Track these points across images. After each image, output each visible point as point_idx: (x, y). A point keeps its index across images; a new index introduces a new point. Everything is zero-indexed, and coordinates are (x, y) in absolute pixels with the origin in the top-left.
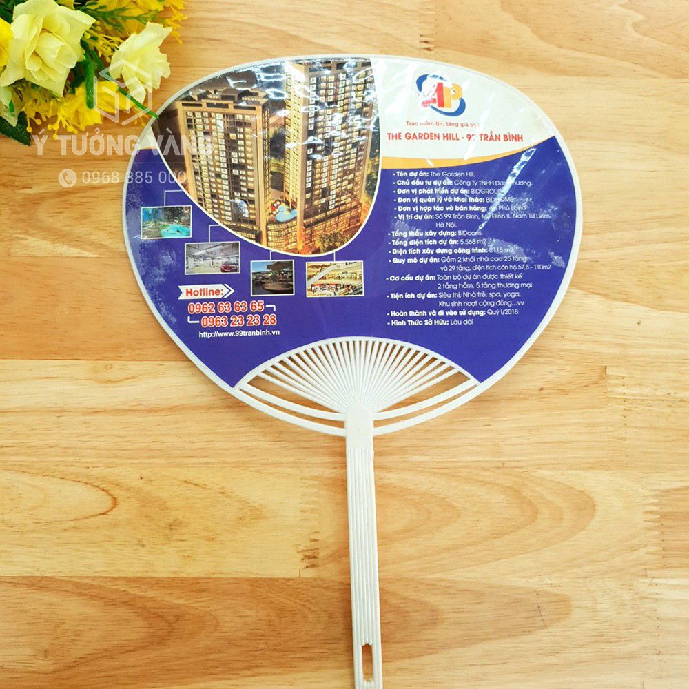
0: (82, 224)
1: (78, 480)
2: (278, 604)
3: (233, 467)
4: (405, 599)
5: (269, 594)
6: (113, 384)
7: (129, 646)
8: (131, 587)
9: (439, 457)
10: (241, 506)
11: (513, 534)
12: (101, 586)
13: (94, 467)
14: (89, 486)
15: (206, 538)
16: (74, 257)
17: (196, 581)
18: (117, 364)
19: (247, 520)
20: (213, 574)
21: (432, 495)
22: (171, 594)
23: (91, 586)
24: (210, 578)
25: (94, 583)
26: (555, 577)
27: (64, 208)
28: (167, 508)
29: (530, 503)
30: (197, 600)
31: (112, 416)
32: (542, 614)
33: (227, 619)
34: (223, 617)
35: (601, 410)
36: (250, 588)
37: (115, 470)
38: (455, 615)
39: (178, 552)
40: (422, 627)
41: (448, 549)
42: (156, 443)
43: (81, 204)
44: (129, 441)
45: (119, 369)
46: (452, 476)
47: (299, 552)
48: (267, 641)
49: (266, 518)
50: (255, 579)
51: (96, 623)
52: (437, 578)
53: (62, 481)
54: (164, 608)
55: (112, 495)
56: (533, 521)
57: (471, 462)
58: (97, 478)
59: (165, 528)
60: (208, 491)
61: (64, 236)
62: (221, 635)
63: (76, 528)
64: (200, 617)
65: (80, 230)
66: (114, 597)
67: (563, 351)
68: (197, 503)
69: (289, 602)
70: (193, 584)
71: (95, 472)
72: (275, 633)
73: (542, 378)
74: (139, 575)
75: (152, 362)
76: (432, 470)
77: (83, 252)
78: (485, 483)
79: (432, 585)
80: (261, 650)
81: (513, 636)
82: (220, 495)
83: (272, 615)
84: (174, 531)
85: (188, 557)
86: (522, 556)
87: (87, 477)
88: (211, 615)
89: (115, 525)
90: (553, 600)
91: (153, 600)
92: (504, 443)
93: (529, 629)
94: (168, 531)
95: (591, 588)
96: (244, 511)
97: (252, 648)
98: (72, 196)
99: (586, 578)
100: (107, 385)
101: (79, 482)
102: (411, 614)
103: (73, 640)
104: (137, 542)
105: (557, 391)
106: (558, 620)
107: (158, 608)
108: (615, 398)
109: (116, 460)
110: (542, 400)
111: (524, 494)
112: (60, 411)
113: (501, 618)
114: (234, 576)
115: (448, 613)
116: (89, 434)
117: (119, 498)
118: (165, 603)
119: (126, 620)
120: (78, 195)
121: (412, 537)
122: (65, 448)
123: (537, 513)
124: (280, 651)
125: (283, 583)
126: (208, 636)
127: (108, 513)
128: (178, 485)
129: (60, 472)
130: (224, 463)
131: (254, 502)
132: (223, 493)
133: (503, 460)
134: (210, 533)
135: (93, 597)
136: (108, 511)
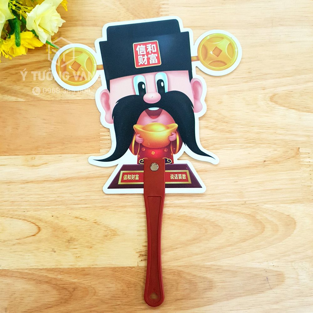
0: (17, 84)
1: (20, 218)
2: (127, 281)
3: (100, 209)
4: (194, 276)
5: (122, 276)
6: (37, 167)
7: (49, 305)
8: (49, 274)
9: (210, 200)
10: (106, 229)
11: (252, 239)
12: (34, 274)
13: (28, 211)
14: (25, 221)
15: (87, 247)
16: (13, 102)
17: (83, 269)
18: (37, 157)
19: (109, 237)
20: (92, 265)
21: (208, 220)
22: (70, 276)
23: (29, 274)
24: (91, 268)
25: (30, 272)
26: (275, 262)
27: (7, 76)
28: (66, 232)
29: (261, 222)
30: (85, 279)
31: (36, 184)
32: (269, 282)
33: (100, 289)
34: (98, 288)
35: (297, 171)
36: (111, 272)
37: (39, 213)
38: (222, 284)
39: (73, 254)
40: (205, 291)
41: (217, 249)
42: (59, 198)
43: (16, 73)
44: (45, 197)
45: (39, 159)
46: (218, 210)
47: (137, 253)
48: (122, 300)
49: (119, 235)
50: (114, 267)
51: (31, 293)
52: (211, 264)
53: (11, 219)
54: (67, 284)
55: (37, 226)
56: (262, 232)
57: (228, 202)
58: (29, 217)
59: (66, 242)
60: (88, 222)
61: (8, 91)
62: (97, 297)
63: (19, 243)
64: (86, 288)
65: (16, 88)
66: (40, 279)
67: (275, 140)
68: (82, 228)
69: (132, 279)
70: (81, 271)
71: (28, 214)
72: (126, 296)
73: (265, 155)
74: (53, 267)
75: (56, 155)
76: (207, 207)
77: (19, 99)
78: (236, 213)
79: (208, 268)
80: (118, 305)
81: (254, 294)
82: (94, 224)
83: (124, 286)
84: (70, 244)
85: (79, 257)
86: (257, 251)
87: (24, 216)
88: (92, 287)
89: (40, 241)
90: (274, 275)
91: (61, 280)
92: (245, 191)
93: (263, 290)
94: (67, 243)
95: (295, 267)
96: (108, 232)
97: (114, 304)
98: (12, 69)
99: (293, 262)
100: (33, 168)
101: (20, 219)
102: (198, 284)
103: (21, 302)
104: (51, 250)
105: (273, 162)
106: (278, 285)
107: (64, 284)
108: (305, 165)
109: (39, 207)
110: (265, 167)
111: (257, 218)
112: (9, 183)
113: (247, 285)
114: (104, 266)
115: (218, 282)
116: (24, 194)
117: (41, 227)
118: (67, 281)
119: (47, 291)
120: (15, 69)
121: (198, 243)
122: (12, 202)
123: (264, 228)
124: (129, 305)
125: (129, 269)
126: (90, 298)
127: (36, 235)
128: (72, 219)
129: (10, 214)
130: (96, 207)
131: (112, 227)
132: (95, 223)
133: (245, 200)
134: (89, 244)
135: (30, 279)
136: (36, 234)
